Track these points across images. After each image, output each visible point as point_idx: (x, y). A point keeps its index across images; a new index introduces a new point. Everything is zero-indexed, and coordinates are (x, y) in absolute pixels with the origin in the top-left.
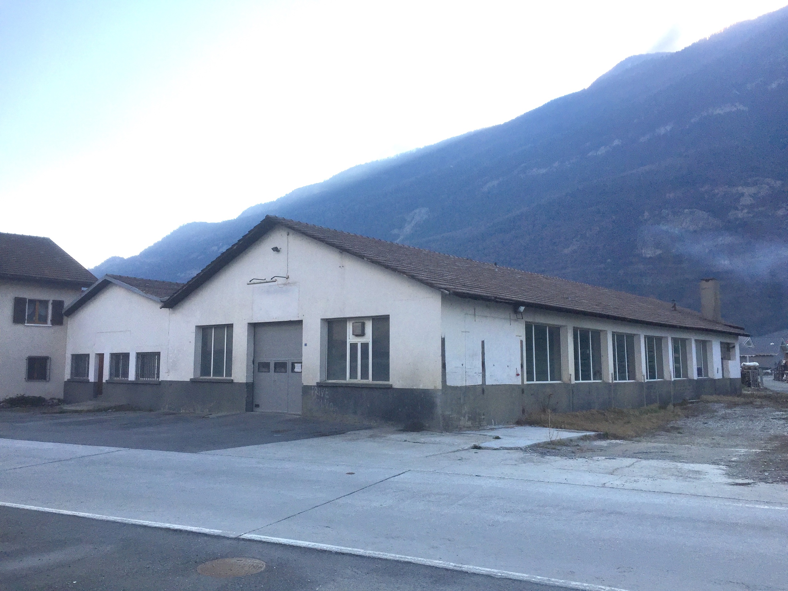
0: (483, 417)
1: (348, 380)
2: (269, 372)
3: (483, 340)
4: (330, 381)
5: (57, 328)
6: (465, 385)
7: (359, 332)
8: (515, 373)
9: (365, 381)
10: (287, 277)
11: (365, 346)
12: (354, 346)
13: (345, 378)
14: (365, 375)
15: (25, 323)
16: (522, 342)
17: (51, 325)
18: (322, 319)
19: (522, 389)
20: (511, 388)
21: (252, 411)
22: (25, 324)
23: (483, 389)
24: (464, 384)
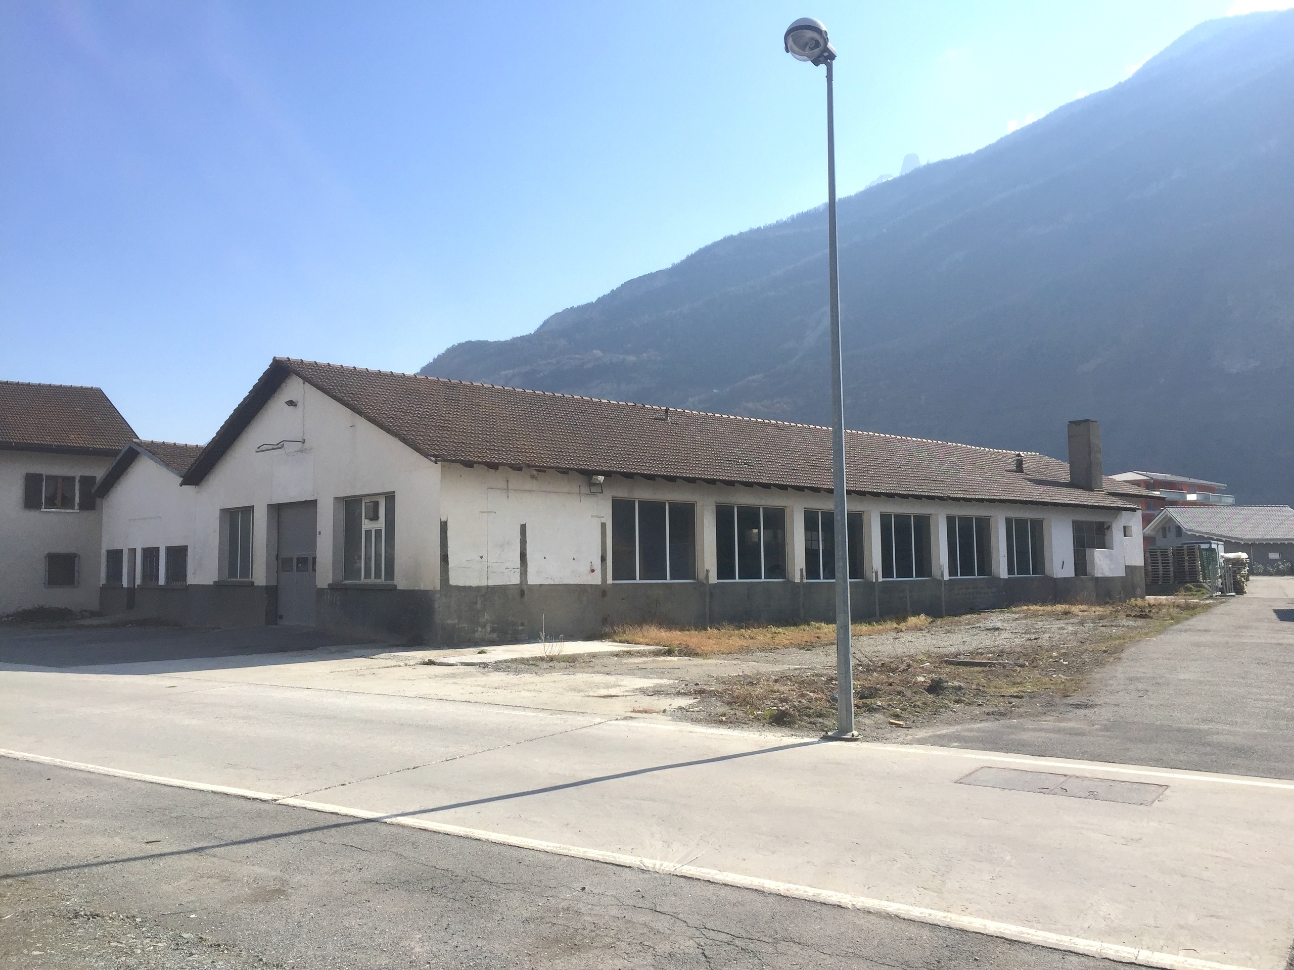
0: (520, 628)
1: (363, 580)
2: (292, 571)
3: (525, 523)
4: (347, 582)
5: (85, 514)
6: (486, 584)
7: (371, 515)
8: (589, 569)
9: (378, 581)
10: (303, 441)
11: (378, 532)
12: (368, 532)
13: (360, 579)
14: (378, 575)
15: (41, 508)
16: (603, 526)
17: (78, 511)
18: (336, 498)
19: (602, 591)
20: (582, 589)
21: (276, 624)
22: (42, 510)
23: (522, 590)
24: (484, 583)
